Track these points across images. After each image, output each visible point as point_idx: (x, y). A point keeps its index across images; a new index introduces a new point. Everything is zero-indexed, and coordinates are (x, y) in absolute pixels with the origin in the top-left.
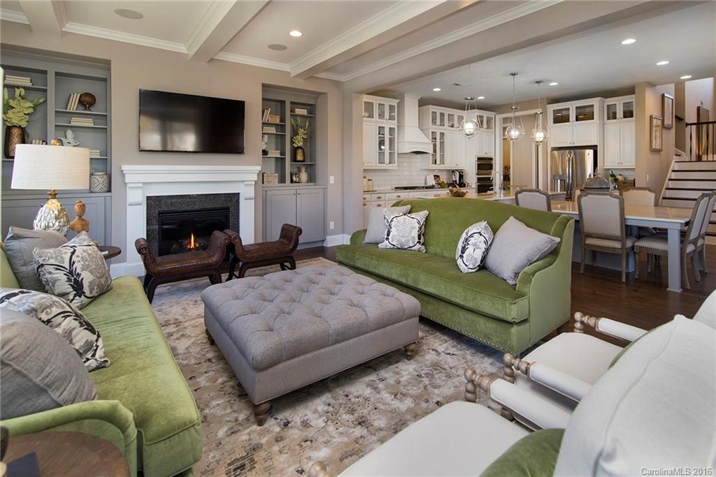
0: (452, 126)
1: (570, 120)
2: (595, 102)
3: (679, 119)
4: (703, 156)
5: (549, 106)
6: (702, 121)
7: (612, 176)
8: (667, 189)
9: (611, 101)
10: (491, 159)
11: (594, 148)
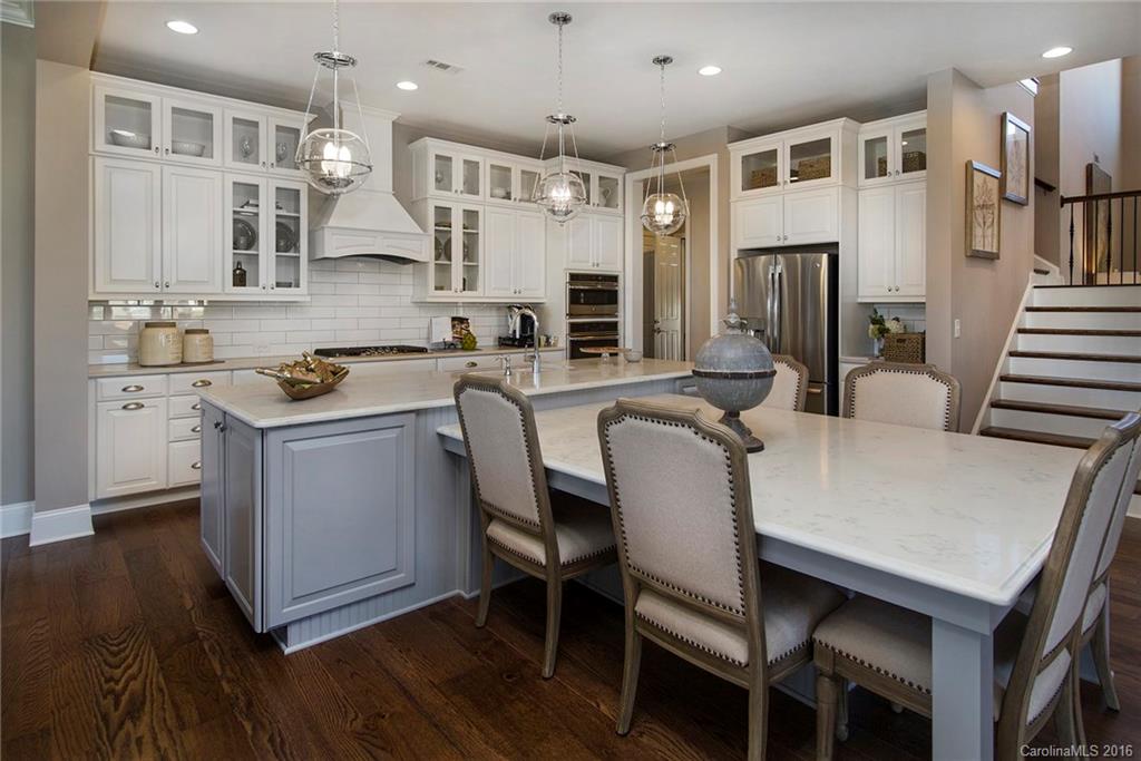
0: (508, 196)
1: (779, 179)
2: (833, 130)
3: (1044, 187)
4: (1099, 275)
5: (731, 147)
6: (1096, 192)
7: (874, 322)
8: (1012, 354)
9: (872, 130)
10: (614, 279)
11: (831, 249)
